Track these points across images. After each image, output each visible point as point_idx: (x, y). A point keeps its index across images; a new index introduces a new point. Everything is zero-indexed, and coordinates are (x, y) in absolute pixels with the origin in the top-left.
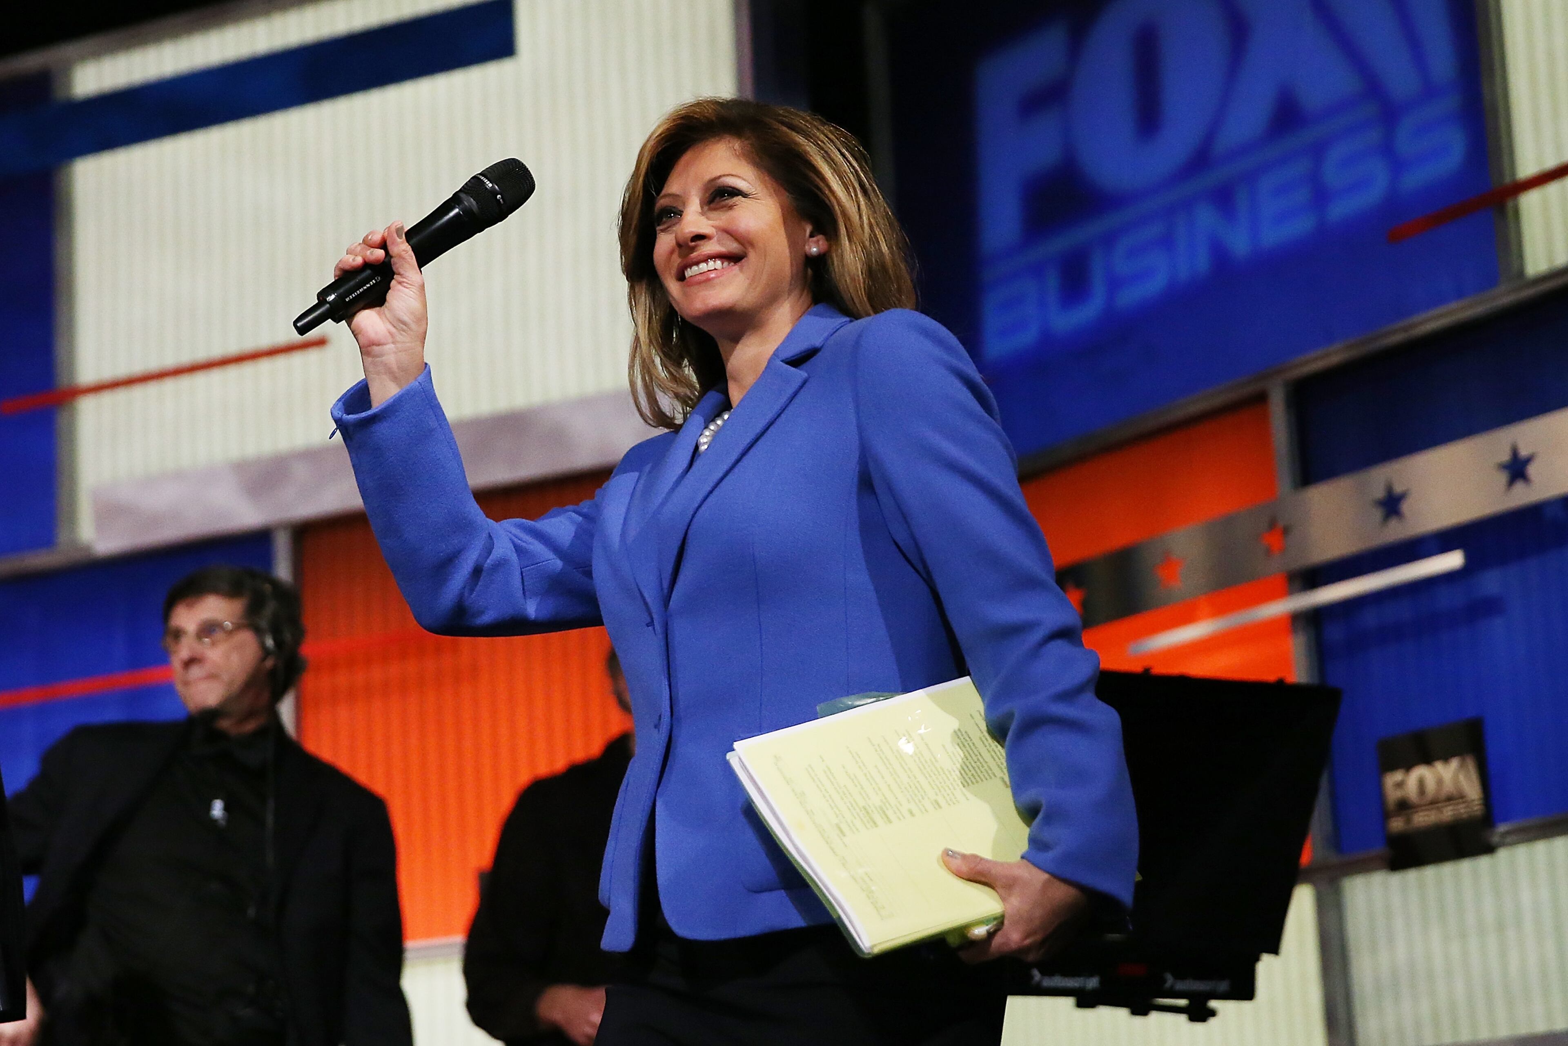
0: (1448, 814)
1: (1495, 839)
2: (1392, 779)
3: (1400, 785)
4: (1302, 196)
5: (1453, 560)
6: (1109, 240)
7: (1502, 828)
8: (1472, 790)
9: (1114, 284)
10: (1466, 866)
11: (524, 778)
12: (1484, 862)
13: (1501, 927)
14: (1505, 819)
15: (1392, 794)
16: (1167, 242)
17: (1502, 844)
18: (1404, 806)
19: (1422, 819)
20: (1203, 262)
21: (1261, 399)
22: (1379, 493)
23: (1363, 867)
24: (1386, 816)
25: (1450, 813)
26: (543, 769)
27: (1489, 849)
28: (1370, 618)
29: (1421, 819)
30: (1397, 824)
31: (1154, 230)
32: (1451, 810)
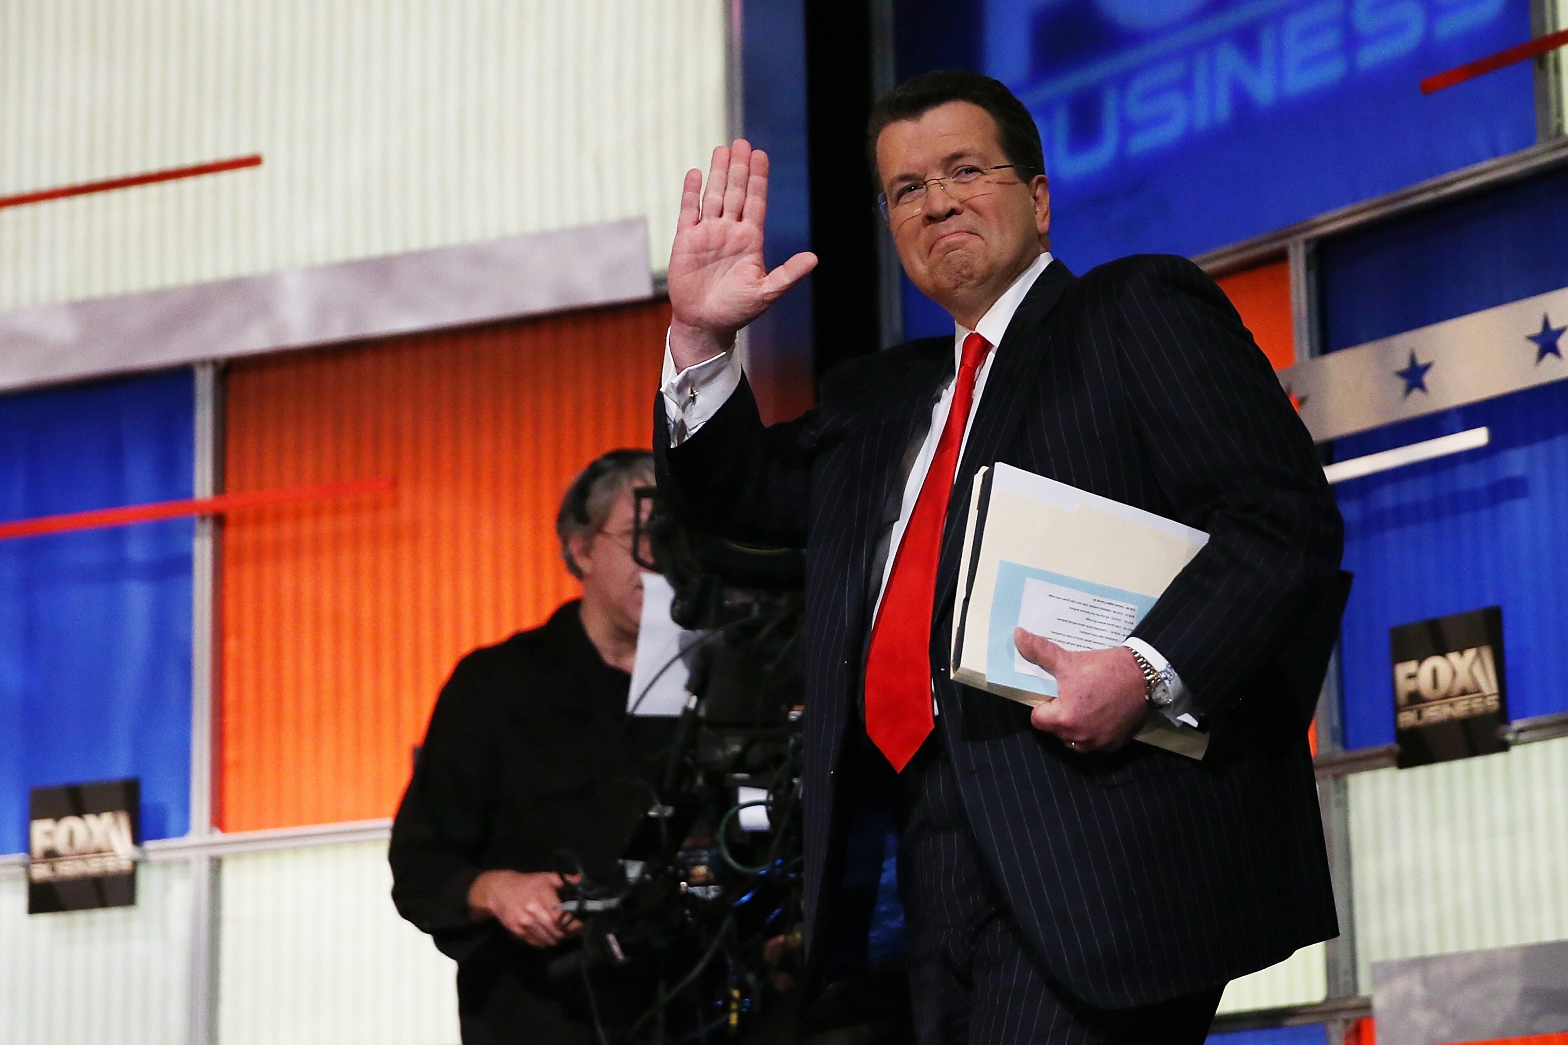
0: (1461, 708)
1: (1510, 737)
2: (1403, 670)
3: (1412, 676)
4: (1331, 39)
5: (1478, 437)
6: (1123, 81)
7: (1517, 724)
8: (1489, 684)
9: (1127, 129)
10: (1478, 763)
11: (467, 647)
12: (1497, 759)
13: (1512, 830)
14: (1522, 716)
15: (1404, 686)
16: (1186, 85)
17: (1517, 743)
18: (1416, 698)
19: (1434, 713)
20: (1223, 109)
21: (1280, 257)
22: (1403, 364)
23: (1370, 763)
24: (1397, 709)
25: (1462, 708)
26: (488, 639)
27: (1504, 747)
28: (1387, 498)
29: (1432, 714)
30: (1407, 718)
31: (1172, 72)
32: (1464, 705)
